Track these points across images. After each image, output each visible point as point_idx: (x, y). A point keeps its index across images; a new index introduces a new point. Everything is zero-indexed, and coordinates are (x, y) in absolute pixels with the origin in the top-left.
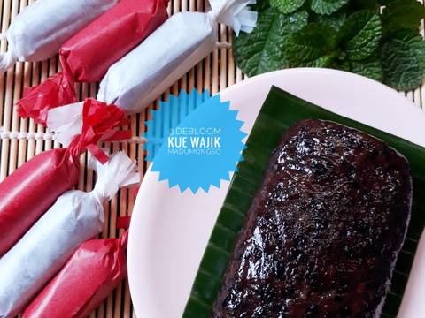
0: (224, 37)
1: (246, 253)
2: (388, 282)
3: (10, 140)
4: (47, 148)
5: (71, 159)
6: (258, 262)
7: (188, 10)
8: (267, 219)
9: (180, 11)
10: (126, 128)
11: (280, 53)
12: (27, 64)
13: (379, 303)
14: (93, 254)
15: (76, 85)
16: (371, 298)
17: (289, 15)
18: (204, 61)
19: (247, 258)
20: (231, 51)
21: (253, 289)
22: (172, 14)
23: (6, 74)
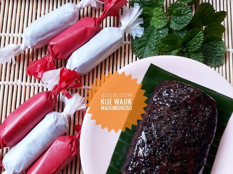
0: (127, 39)
1: (138, 144)
2: (205, 159)
3: (22, 86)
4: (40, 91)
5: (53, 96)
6: (143, 148)
7: (110, 26)
8: (148, 127)
9: (106, 26)
10: (79, 82)
11: (154, 48)
12: (31, 50)
13: (201, 169)
14: (63, 143)
15: (56, 60)
16: (197, 166)
17: (159, 30)
18: (117, 51)
19: (138, 146)
20: (130, 46)
21: (141, 161)
22: (102, 29)
23: (20, 54)
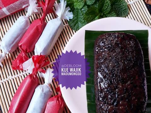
0: (65, 23)
1: (98, 81)
2: (144, 73)
3: (13, 79)
4: (25, 76)
5: (34, 76)
6: (103, 82)
7: (51, 19)
8: (100, 69)
9: (49, 20)
10: (47, 61)
11: (83, 21)
12: (9, 54)
14: (53, 102)
15: (27, 54)
16: (141, 79)
17: (82, 9)
18: (62, 32)
19: (99, 83)
20: (69, 26)
21: (105, 91)
22: (47, 22)
23: (4, 60)
